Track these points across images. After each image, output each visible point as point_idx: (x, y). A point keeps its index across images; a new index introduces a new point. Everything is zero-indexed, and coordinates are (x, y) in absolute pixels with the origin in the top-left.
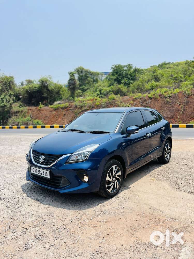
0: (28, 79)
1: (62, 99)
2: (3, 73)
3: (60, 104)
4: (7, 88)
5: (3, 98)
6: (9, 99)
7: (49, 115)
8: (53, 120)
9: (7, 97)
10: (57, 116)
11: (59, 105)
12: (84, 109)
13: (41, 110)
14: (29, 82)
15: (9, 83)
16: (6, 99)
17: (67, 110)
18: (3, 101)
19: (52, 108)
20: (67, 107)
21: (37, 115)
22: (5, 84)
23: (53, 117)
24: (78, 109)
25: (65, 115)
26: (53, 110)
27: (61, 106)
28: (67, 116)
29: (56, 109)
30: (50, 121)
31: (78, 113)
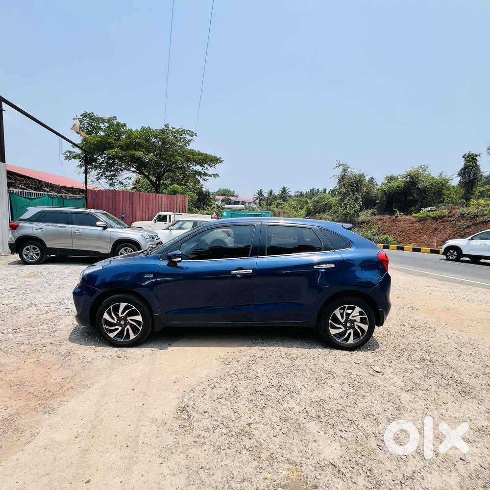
0: (389, 175)
1: (443, 202)
2: (352, 171)
3: (432, 211)
4: (353, 191)
5: (346, 204)
6: (354, 205)
7: (408, 228)
8: (412, 237)
9: (352, 202)
10: (421, 231)
11: (430, 214)
12: (478, 220)
13: (396, 221)
14: (392, 179)
15: (357, 184)
16: (350, 205)
17: (442, 222)
18: (346, 207)
19: (416, 217)
20: (444, 216)
21: (389, 227)
22: (351, 186)
23: (413, 233)
24: (467, 220)
25: (436, 229)
26: (417, 221)
27: (432, 214)
28: (440, 232)
29: (422, 220)
30: (407, 238)
31: (465, 227)
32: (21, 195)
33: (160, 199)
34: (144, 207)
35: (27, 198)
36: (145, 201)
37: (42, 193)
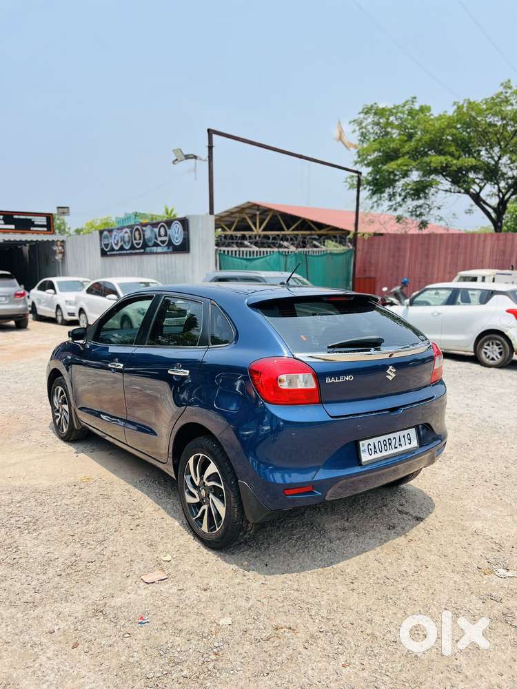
32: (236, 254)
33: (481, 244)
34: (449, 261)
35: (244, 259)
36: (450, 251)
37: (265, 250)
